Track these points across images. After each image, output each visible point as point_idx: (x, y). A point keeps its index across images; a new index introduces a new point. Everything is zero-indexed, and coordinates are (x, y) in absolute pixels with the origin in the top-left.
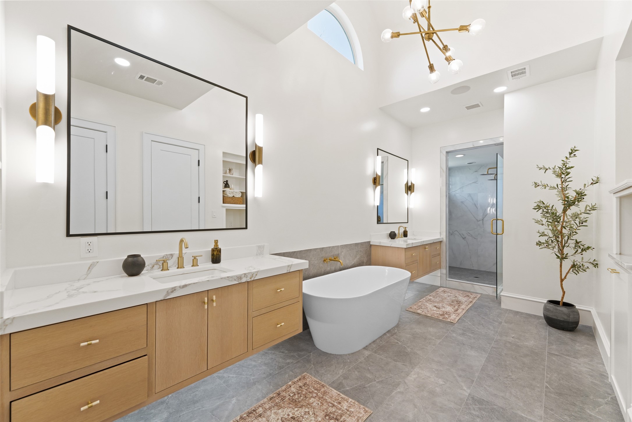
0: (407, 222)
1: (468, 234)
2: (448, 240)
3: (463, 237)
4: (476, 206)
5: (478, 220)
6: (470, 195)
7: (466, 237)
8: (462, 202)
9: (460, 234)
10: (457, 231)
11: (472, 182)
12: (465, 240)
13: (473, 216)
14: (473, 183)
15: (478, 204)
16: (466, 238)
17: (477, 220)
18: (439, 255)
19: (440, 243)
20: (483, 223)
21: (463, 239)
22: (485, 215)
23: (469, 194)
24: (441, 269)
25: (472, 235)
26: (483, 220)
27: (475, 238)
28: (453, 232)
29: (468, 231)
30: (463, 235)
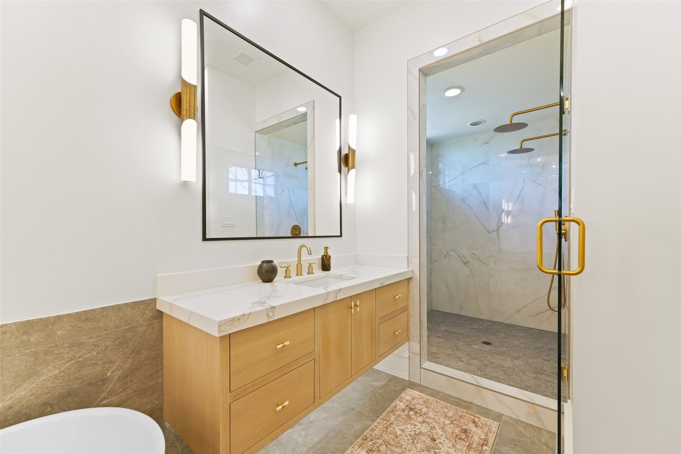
0: (339, 235)
1: (473, 256)
2: (425, 274)
3: (464, 260)
4: (486, 206)
5: (490, 231)
6: (475, 186)
7: (468, 261)
8: (463, 200)
9: (459, 256)
10: (454, 250)
11: (478, 163)
12: (468, 267)
13: (482, 224)
14: (481, 164)
15: (489, 203)
16: (469, 263)
17: (488, 231)
18: (406, 309)
19: (406, 282)
20: (498, 235)
21: (465, 264)
22: (500, 224)
23: (475, 184)
24: (410, 342)
25: (479, 258)
26: (497, 230)
27: (484, 263)
28: (447, 252)
29: (473, 251)
30: (464, 257)
